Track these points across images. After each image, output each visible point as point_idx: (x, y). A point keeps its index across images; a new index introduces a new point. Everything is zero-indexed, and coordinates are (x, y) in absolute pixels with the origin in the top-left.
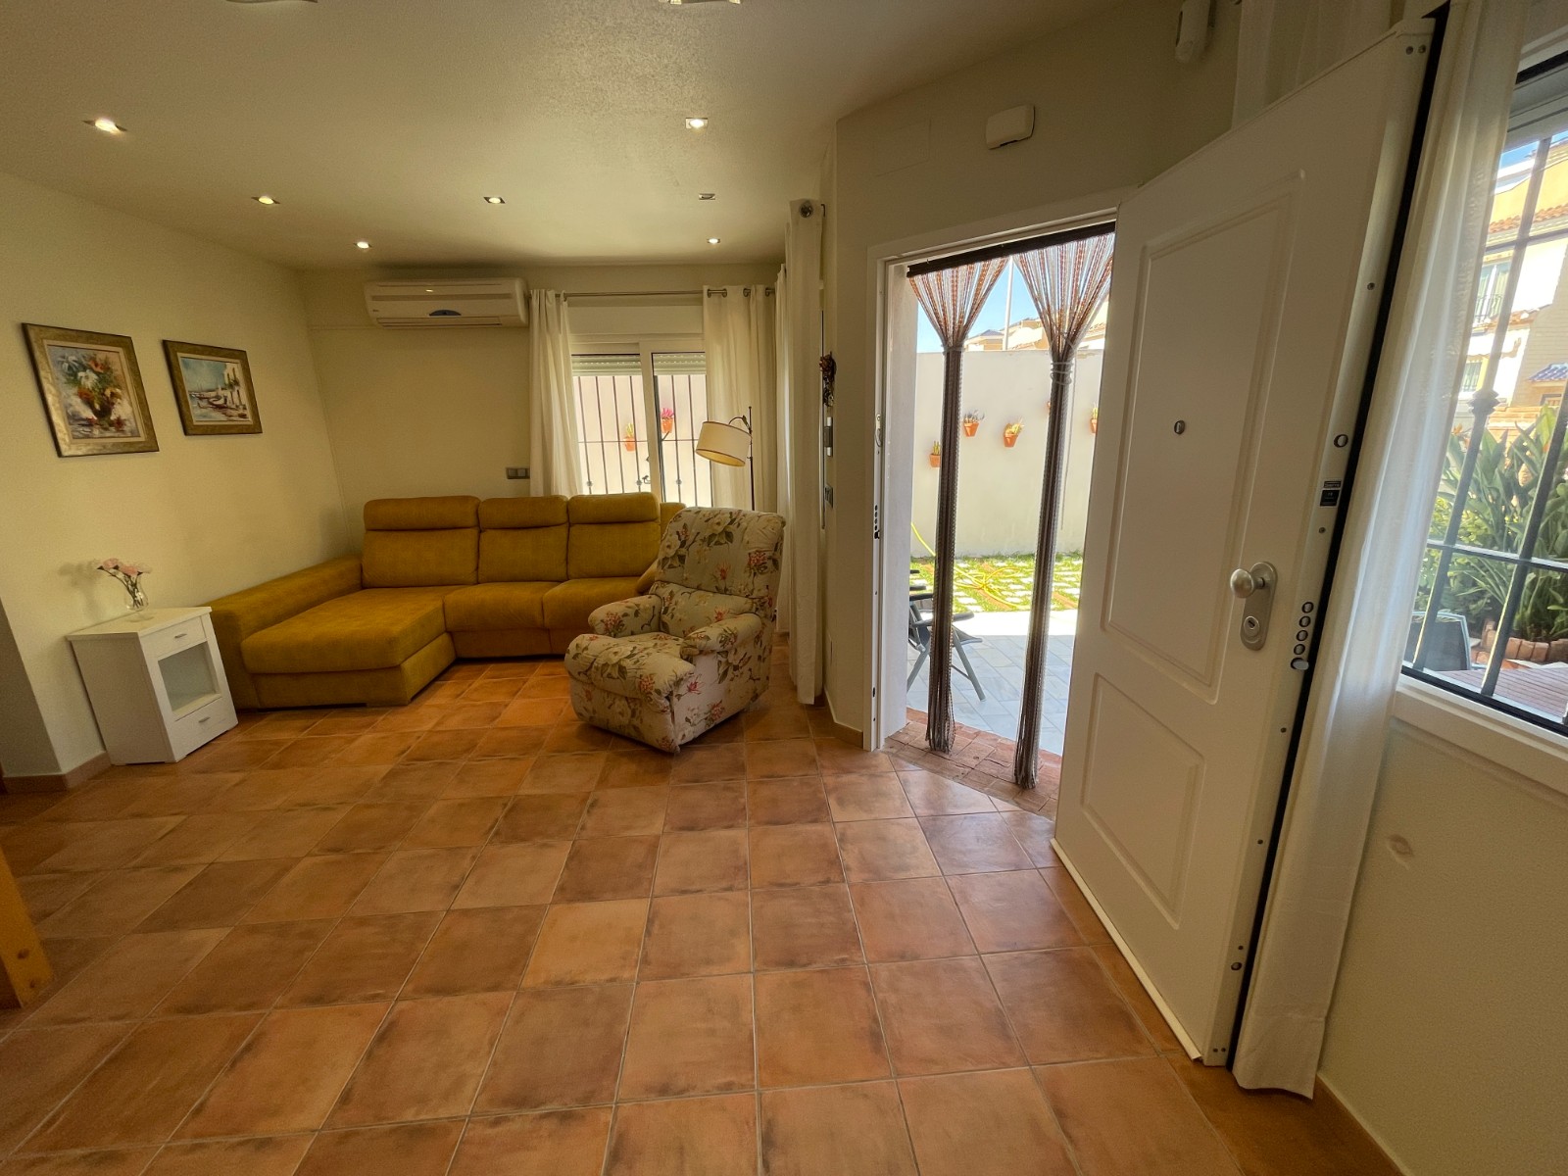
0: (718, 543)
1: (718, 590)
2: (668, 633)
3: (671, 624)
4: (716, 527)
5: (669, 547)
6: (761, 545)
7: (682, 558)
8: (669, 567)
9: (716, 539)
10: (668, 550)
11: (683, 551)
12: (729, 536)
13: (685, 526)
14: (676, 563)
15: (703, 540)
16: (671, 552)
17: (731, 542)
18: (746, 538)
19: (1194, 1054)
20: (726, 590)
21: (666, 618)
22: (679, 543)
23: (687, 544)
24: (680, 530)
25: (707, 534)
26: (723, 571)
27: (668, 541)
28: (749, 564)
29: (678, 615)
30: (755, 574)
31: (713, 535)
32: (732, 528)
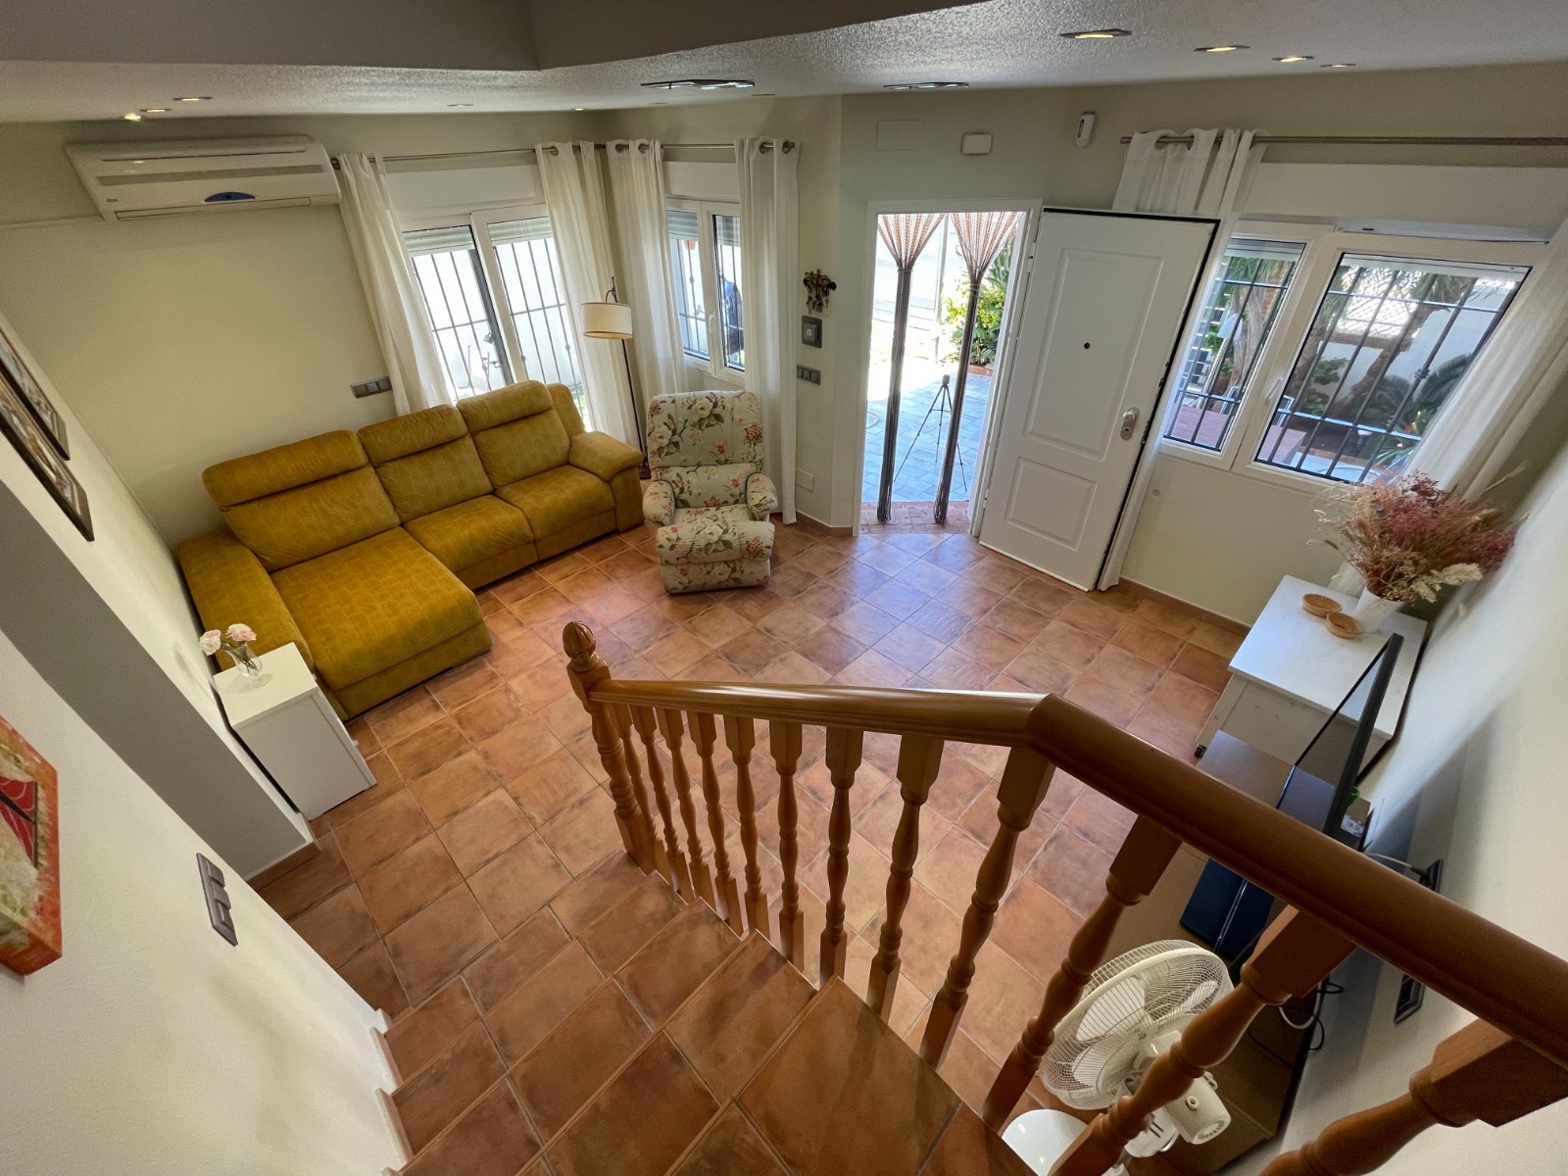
0: (708, 426)
1: (719, 463)
2: (689, 507)
3: (691, 500)
4: (702, 412)
5: (661, 437)
6: (755, 420)
7: (676, 444)
8: (666, 455)
9: (706, 422)
10: (661, 440)
11: (676, 438)
12: (718, 418)
13: (670, 416)
14: (673, 449)
15: (694, 425)
16: (666, 441)
17: (723, 422)
18: (737, 417)
19: (1086, 590)
20: (727, 461)
21: (684, 496)
22: (670, 432)
23: (678, 431)
24: (667, 421)
25: (695, 419)
26: (719, 447)
27: (658, 432)
28: (748, 437)
29: (695, 491)
30: (755, 444)
31: (701, 420)
32: (718, 411)
